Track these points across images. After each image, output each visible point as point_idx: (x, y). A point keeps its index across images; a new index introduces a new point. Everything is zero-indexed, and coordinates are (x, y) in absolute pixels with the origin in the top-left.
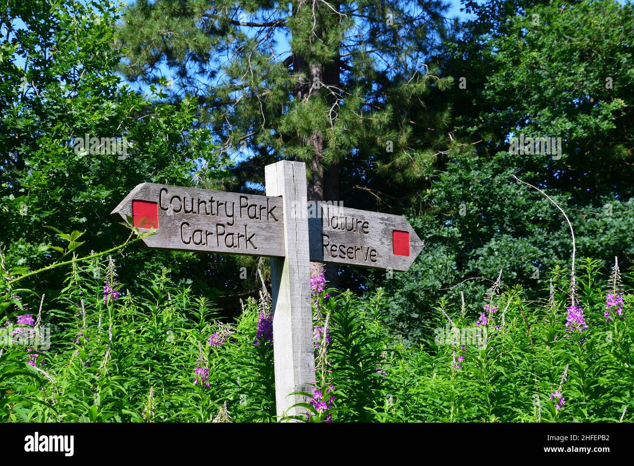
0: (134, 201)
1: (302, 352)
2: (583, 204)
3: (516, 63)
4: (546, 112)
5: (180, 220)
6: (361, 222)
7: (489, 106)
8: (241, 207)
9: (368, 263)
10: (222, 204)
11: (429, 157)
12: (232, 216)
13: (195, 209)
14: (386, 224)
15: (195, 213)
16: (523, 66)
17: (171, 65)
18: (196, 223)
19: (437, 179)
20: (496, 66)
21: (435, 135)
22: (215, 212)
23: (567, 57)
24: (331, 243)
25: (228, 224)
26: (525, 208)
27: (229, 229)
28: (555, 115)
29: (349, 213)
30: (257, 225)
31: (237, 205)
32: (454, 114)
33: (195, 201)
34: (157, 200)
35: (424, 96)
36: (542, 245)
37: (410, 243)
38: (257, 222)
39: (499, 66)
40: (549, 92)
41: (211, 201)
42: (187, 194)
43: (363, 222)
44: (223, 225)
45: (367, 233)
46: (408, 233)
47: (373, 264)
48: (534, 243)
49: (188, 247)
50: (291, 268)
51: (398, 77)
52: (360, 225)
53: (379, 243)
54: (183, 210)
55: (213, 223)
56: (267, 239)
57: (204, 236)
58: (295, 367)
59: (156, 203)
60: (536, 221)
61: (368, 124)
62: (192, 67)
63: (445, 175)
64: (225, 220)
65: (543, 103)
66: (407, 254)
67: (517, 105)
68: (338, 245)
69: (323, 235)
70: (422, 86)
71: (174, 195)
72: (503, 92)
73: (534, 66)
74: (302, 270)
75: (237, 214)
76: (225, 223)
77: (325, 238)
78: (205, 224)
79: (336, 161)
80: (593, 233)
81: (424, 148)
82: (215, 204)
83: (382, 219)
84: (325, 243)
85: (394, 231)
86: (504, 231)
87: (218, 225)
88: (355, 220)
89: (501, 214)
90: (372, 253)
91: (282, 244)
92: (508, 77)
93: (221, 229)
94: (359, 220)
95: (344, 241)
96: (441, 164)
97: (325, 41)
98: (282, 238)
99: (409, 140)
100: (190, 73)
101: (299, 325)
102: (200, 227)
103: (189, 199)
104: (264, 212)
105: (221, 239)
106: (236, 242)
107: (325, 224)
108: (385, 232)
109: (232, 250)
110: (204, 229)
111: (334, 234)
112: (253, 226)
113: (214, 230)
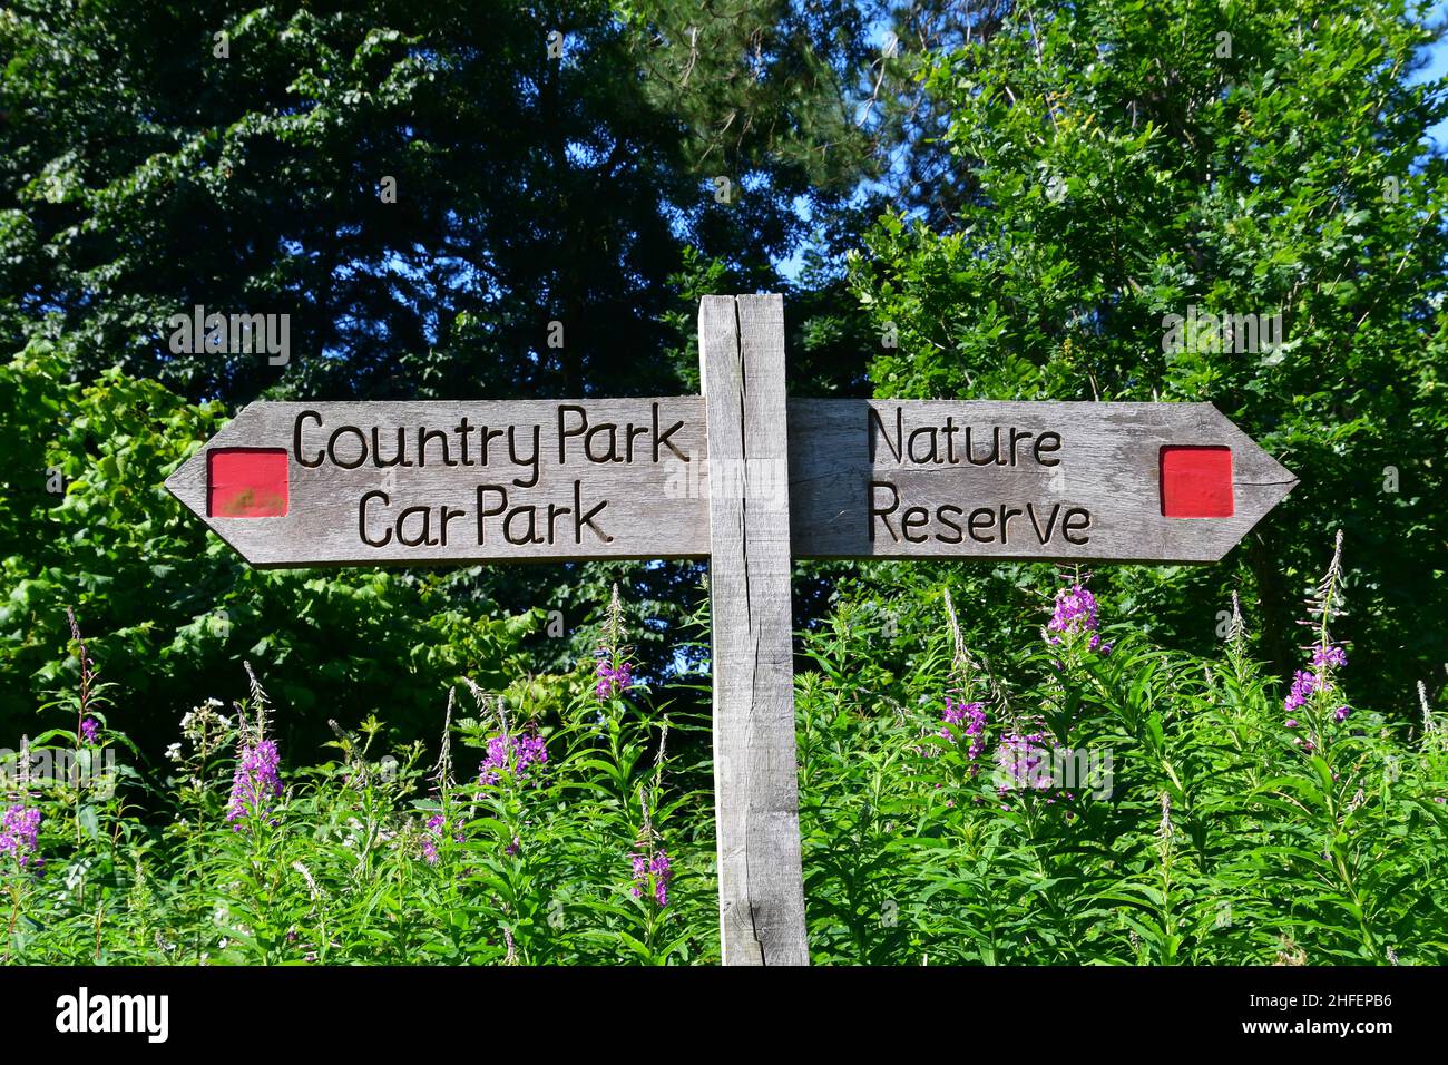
0: (212, 455)
1: (753, 810)
5: (358, 486)
6: (1029, 435)
8: (562, 435)
9: (1054, 549)
10: (501, 433)
12: (534, 460)
13: (411, 453)
14: (1132, 432)
15: (410, 464)
18: (411, 490)
22: (474, 454)
24: (904, 505)
25: (517, 483)
27: (519, 497)
29: (981, 414)
30: (613, 476)
31: (549, 430)
33: (411, 436)
34: (288, 443)
37: (1234, 479)
38: (614, 470)
41: (464, 428)
42: (383, 420)
43: (1037, 433)
44: (500, 489)
45: (1056, 462)
46: (1227, 449)
47: (1075, 550)
49: (380, 554)
50: (720, 584)
52: (1024, 444)
53: (1102, 489)
54: (370, 460)
55: (467, 486)
56: (646, 512)
57: (435, 522)
59: (283, 451)
64: (506, 474)
66: (1225, 510)
68: (932, 508)
69: (872, 484)
71: (341, 424)
75: (548, 452)
76: (506, 482)
77: (880, 492)
82: (474, 438)
83: (1117, 419)
84: (878, 506)
85: (1164, 449)
87: (481, 489)
88: (1004, 434)
90: (1072, 520)
91: (699, 522)
93: (492, 500)
94: (1020, 430)
95: (955, 494)
102: (422, 501)
103: (389, 430)
104: (643, 442)
105: (493, 524)
106: (541, 529)
107: (882, 450)
108: (1127, 454)
109: (528, 551)
110: (435, 505)
111: (919, 479)
112: (600, 482)
113: (468, 502)
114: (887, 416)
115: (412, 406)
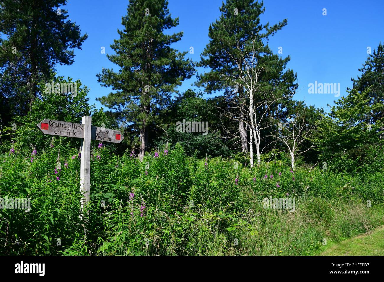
0: (42, 123)
2: (195, 135)
3: (183, 108)
4: (189, 117)
5: (54, 128)
7: (178, 116)
9: (108, 141)
10: (67, 125)
11: (166, 125)
13: (59, 126)
16: (184, 109)
17: (117, 105)
18: (59, 129)
19: (167, 129)
20: (179, 108)
21: (168, 121)
22: (65, 127)
23: (193, 107)
24: (98, 136)
26: (184, 136)
27: (69, 131)
28: (190, 118)
31: (71, 125)
32: (172, 117)
33: (59, 124)
34: (48, 123)
35: (166, 113)
36: (187, 143)
38: (77, 130)
39: (180, 108)
40: (189, 114)
41: (64, 124)
42: (57, 122)
43: (108, 131)
45: (109, 134)
46: (120, 135)
47: (110, 141)
48: (185, 143)
49: (56, 135)
50: (85, 141)
51: (162, 110)
53: (112, 137)
54: (56, 126)
55: (64, 129)
56: (79, 134)
57: (61, 132)
58: (84, 164)
60: (186, 138)
61: (154, 118)
62: (121, 106)
63: (169, 129)
64: (67, 129)
65: (188, 116)
67: (183, 116)
68: (100, 136)
69: (96, 134)
70: (165, 111)
71: (53, 122)
72: (180, 113)
73: (186, 109)
74: (88, 142)
75: (71, 127)
78: (61, 129)
79: (148, 125)
80: (196, 141)
81: (165, 123)
82: (65, 125)
83: (113, 131)
84: (96, 136)
85: (116, 134)
86: (180, 140)
88: (106, 131)
89: (180, 137)
90: (110, 139)
91: (83, 135)
92: (182, 110)
93: (66, 131)
95: (102, 136)
96: (168, 127)
97: (146, 102)
98: (84, 134)
99: (163, 122)
100: (121, 107)
101: (86, 154)
103: (58, 123)
104: (79, 128)
105: (66, 133)
106: (70, 134)
107: (97, 131)
108: (114, 134)
109: (69, 136)
110: (61, 131)
111: (99, 134)
112: (75, 131)
113: (64, 131)
114: (97, 128)
115: (60, 121)
